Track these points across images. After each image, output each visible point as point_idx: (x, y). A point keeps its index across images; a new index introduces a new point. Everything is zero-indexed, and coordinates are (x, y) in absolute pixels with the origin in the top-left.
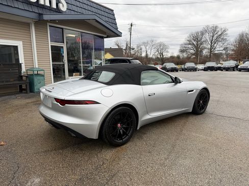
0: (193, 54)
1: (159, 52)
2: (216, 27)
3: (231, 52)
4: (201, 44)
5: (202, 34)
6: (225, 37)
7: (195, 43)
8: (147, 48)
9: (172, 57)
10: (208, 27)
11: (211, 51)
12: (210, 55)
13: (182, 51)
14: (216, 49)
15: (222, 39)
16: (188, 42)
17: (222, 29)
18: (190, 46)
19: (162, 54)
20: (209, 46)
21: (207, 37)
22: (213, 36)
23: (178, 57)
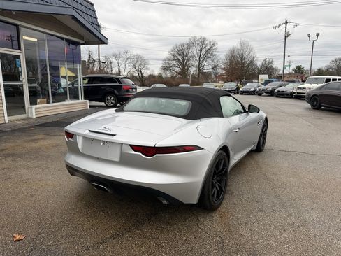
0: (179, 73)
1: (137, 68)
2: (204, 39)
3: (220, 71)
4: (188, 60)
5: (189, 46)
6: (214, 53)
7: (180, 58)
8: (120, 62)
9: (152, 76)
10: (195, 38)
11: (199, 70)
12: (199, 74)
13: (165, 69)
14: (205, 68)
15: (212, 54)
16: (172, 57)
17: (210, 42)
18: (174, 62)
19: (141, 71)
20: (197, 63)
21: (194, 51)
22: (201, 51)
23: (160, 76)
